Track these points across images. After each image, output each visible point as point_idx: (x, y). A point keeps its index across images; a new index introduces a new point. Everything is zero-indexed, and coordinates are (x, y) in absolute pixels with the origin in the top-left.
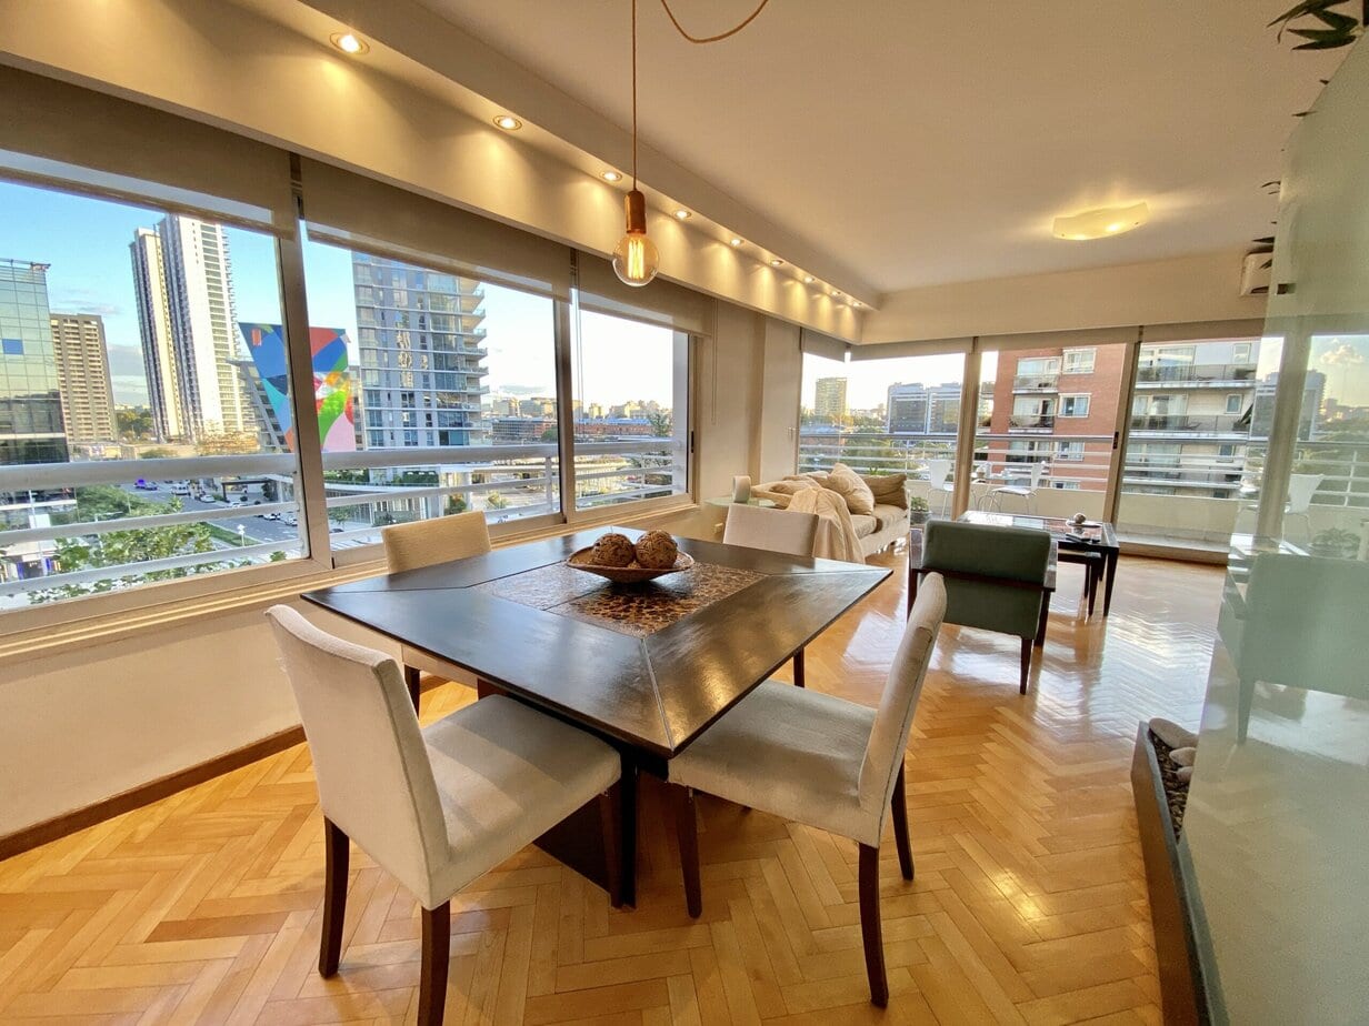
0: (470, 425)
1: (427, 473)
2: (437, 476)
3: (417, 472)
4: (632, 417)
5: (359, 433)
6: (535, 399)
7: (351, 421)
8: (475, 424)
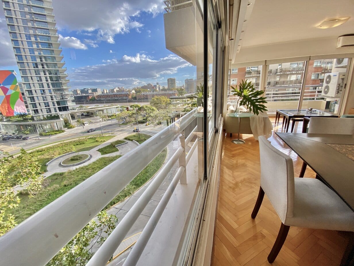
0: (67, 99)
1: (55, 115)
2: (58, 116)
3: (51, 115)
4: (117, 92)
5: (26, 105)
6: (85, 89)
7: (22, 101)
8: (68, 98)
